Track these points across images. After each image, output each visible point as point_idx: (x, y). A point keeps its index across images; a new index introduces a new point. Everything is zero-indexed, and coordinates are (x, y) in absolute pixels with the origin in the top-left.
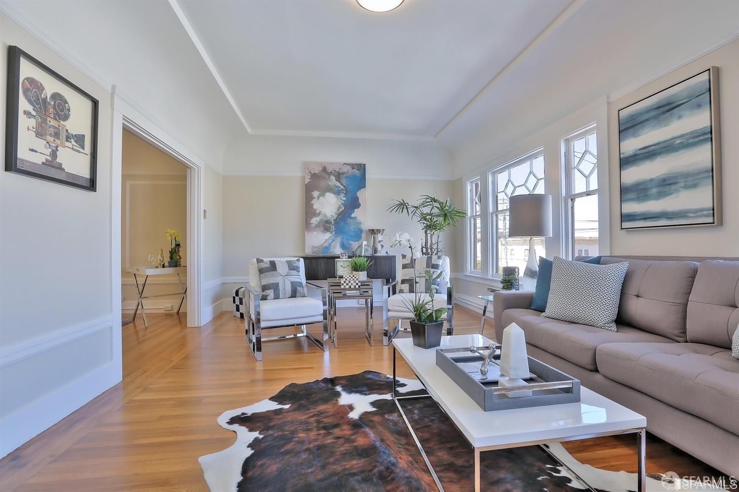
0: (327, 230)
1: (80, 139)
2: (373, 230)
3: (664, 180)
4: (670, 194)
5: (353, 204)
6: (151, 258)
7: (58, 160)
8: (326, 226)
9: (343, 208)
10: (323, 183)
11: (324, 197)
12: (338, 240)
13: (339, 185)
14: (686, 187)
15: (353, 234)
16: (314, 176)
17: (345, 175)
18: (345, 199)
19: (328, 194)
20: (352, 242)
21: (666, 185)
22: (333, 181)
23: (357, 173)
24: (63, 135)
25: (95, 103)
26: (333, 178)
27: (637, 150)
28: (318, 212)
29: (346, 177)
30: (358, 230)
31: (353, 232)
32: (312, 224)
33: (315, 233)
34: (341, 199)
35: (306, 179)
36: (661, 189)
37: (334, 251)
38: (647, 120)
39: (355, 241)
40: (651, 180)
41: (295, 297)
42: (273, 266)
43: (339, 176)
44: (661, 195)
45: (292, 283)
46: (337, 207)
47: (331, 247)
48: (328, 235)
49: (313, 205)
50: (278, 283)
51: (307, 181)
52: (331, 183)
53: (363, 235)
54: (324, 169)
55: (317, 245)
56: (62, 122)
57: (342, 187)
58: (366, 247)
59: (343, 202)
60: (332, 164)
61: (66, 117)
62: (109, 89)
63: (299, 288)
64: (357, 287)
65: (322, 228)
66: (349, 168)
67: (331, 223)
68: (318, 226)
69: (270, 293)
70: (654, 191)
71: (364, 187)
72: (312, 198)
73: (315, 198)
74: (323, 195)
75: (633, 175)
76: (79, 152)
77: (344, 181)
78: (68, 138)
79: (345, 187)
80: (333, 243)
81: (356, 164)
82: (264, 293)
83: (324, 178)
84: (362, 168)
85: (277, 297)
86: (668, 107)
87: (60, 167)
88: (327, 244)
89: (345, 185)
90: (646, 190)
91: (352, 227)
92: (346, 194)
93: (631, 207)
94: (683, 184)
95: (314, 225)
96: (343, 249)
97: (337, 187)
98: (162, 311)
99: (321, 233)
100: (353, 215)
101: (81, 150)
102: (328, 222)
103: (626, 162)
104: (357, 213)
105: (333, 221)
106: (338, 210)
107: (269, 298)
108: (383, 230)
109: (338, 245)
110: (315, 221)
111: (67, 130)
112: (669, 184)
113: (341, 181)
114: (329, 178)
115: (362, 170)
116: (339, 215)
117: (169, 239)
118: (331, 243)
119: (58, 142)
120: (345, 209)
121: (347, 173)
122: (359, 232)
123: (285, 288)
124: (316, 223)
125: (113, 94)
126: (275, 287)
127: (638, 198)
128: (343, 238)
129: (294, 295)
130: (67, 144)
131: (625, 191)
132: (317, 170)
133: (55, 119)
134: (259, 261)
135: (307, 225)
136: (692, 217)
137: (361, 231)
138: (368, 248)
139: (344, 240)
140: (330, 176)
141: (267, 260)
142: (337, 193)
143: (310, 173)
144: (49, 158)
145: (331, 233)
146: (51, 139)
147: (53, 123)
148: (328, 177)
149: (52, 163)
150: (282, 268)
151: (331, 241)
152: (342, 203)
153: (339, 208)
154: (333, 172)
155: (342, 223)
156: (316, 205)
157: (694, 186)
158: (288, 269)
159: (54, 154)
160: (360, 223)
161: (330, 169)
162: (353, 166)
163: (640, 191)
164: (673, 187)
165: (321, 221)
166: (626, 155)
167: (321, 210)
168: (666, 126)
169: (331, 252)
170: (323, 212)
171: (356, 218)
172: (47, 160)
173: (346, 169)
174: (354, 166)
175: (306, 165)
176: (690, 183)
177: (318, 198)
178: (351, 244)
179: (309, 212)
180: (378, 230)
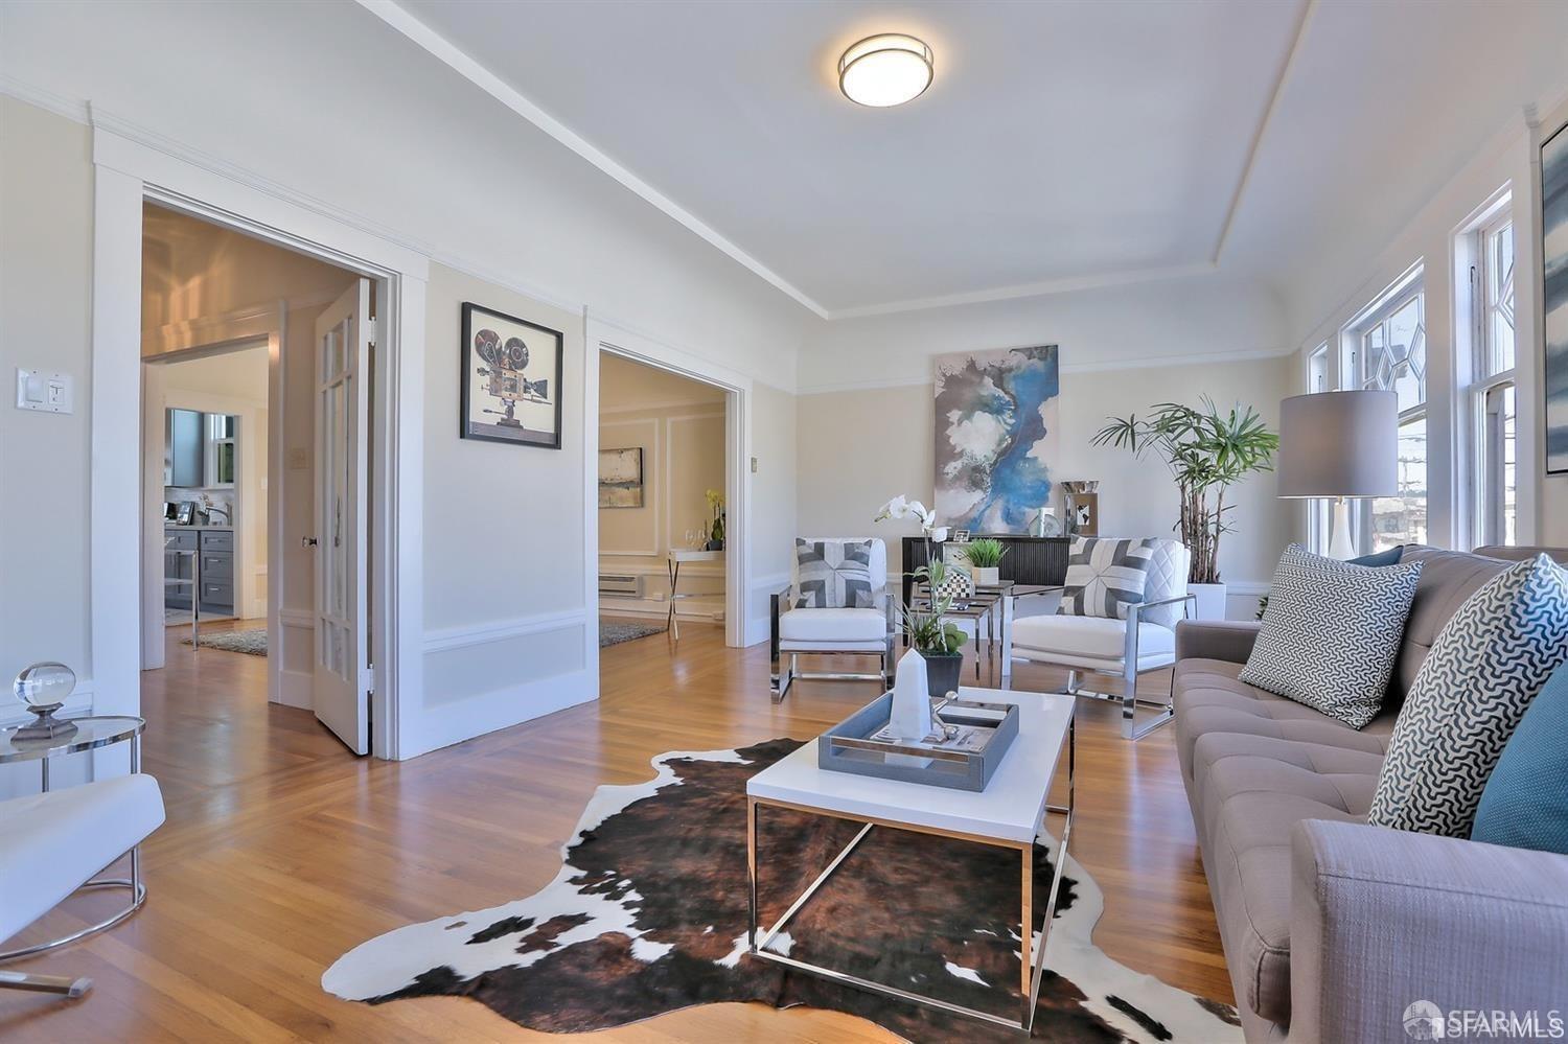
0: (976, 484)
1: (541, 387)
2: (1068, 484)
5: (1030, 429)
6: (689, 535)
7: (515, 417)
8: (973, 477)
9: (1009, 441)
10: (968, 394)
11: (971, 422)
12: (999, 504)
13: (1002, 394)
15: (1029, 492)
16: (951, 381)
17: (1013, 373)
18: (1012, 421)
19: (978, 414)
20: (1027, 510)
22: (989, 387)
23: (1038, 364)
24: (521, 385)
25: (559, 336)
26: (988, 381)
28: (958, 450)
29: (1015, 377)
30: (1040, 483)
31: (1031, 488)
32: (948, 474)
33: (952, 491)
34: (1006, 423)
35: (936, 387)
37: (989, 528)
39: (1033, 508)
41: (854, 607)
42: (819, 551)
43: (1000, 377)
45: (849, 583)
46: (997, 437)
47: (984, 519)
48: (977, 496)
49: (949, 437)
50: (823, 582)
51: (939, 391)
52: (984, 393)
53: (1051, 495)
54: (972, 366)
55: (956, 515)
56: (519, 371)
57: (1007, 398)
58: (1049, 520)
59: (1009, 428)
60: (987, 353)
61: (524, 364)
62: (581, 312)
63: (860, 592)
64: (963, 595)
65: (966, 482)
66: (1021, 357)
67: (985, 472)
68: (957, 478)
69: (811, 596)
71: (1054, 392)
72: (948, 424)
73: (953, 424)
74: (968, 416)
76: (540, 402)
77: (1011, 386)
78: (526, 389)
79: (1013, 397)
80: (987, 512)
81: (1036, 348)
82: (802, 597)
83: (972, 383)
84: (1050, 354)
85: (821, 604)
87: (517, 425)
88: (975, 514)
89: (1013, 392)
91: (1028, 479)
92: (1014, 411)
95: (951, 476)
96: (1008, 523)
97: (999, 398)
98: (710, 621)
99: (965, 491)
100: (1029, 454)
101: (543, 400)
102: (977, 469)
104: (1038, 450)
105: (987, 467)
106: (999, 445)
107: (807, 605)
108: (1092, 482)
109: (999, 514)
110: (952, 468)
111: (525, 380)
113: (1005, 386)
114: (981, 382)
115: (1049, 359)
116: (999, 455)
117: (711, 505)
118: (985, 510)
119: (515, 395)
120: (1012, 442)
121: (1018, 367)
122: (1043, 489)
123: (834, 590)
124: (955, 472)
125: (585, 317)
126: (818, 587)
128: (1008, 501)
129: (851, 602)
130: (527, 396)
132: (958, 368)
133: (511, 369)
134: (800, 542)
135: (938, 478)
137: (1047, 486)
138: (1054, 522)
139: (1011, 506)
140: (982, 378)
141: (811, 541)
142: (998, 411)
143: (944, 375)
144: (505, 417)
145: (985, 492)
146: (505, 394)
147: (508, 374)
148: (978, 380)
149: (509, 422)
150: (834, 556)
151: (983, 507)
152: (1007, 431)
153: (1001, 441)
154: (989, 368)
155: (1007, 472)
156: (956, 436)
158: (843, 558)
159: (510, 411)
160: (1045, 470)
161: (982, 364)
162: (1030, 352)
165: (965, 467)
167: (965, 446)
169: (983, 529)
170: (968, 450)
171: (1036, 458)
172: (502, 419)
173: (1014, 360)
174: (1032, 353)
175: (936, 361)
177: (960, 422)
178: (1024, 514)
179: (942, 451)
180: (1080, 483)
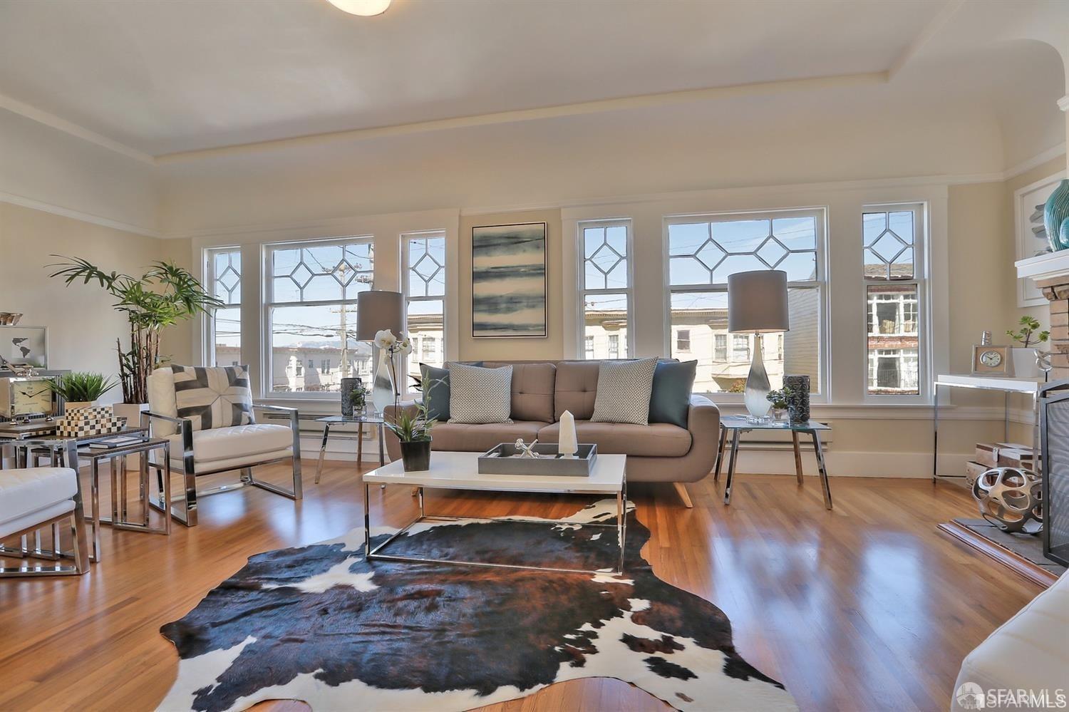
3: (511, 298)
4: (516, 310)
14: (529, 307)
21: (513, 302)
27: (488, 268)
36: (510, 305)
38: (499, 245)
40: (501, 296)
44: (509, 310)
70: (503, 306)
75: (486, 289)
86: (515, 240)
90: (496, 304)
93: (481, 318)
94: (525, 304)
103: (478, 276)
112: (516, 302)
127: (489, 310)
131: (477, 302)
136: (531, 330)
157: (533, 307)
163: (490, 304)
164: (518, 305)
166: (478, 270)
168: (515, 254)
176: (530, 304)
180: (10, 314)
